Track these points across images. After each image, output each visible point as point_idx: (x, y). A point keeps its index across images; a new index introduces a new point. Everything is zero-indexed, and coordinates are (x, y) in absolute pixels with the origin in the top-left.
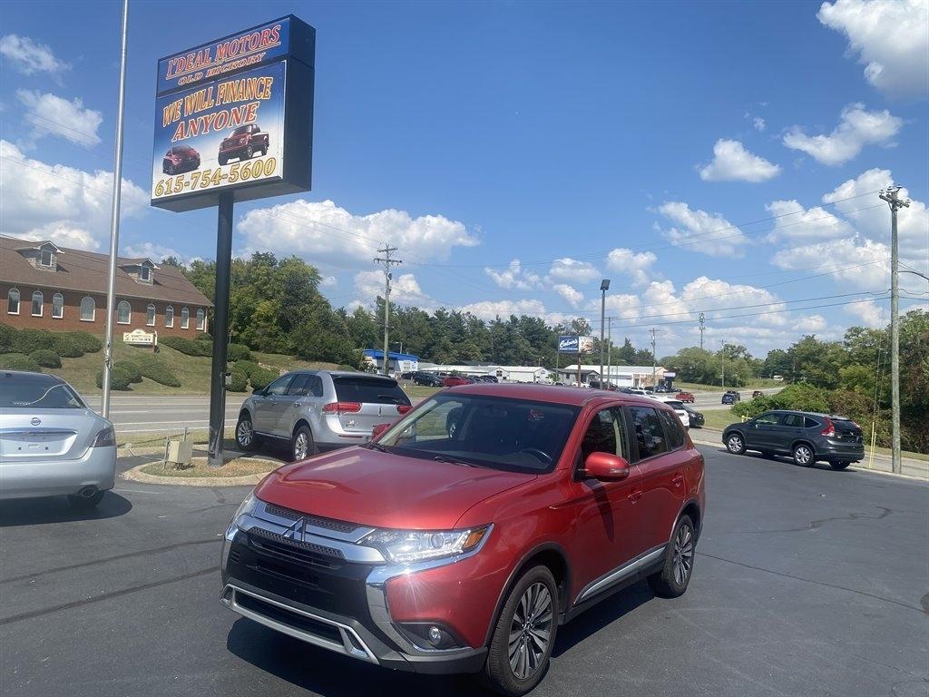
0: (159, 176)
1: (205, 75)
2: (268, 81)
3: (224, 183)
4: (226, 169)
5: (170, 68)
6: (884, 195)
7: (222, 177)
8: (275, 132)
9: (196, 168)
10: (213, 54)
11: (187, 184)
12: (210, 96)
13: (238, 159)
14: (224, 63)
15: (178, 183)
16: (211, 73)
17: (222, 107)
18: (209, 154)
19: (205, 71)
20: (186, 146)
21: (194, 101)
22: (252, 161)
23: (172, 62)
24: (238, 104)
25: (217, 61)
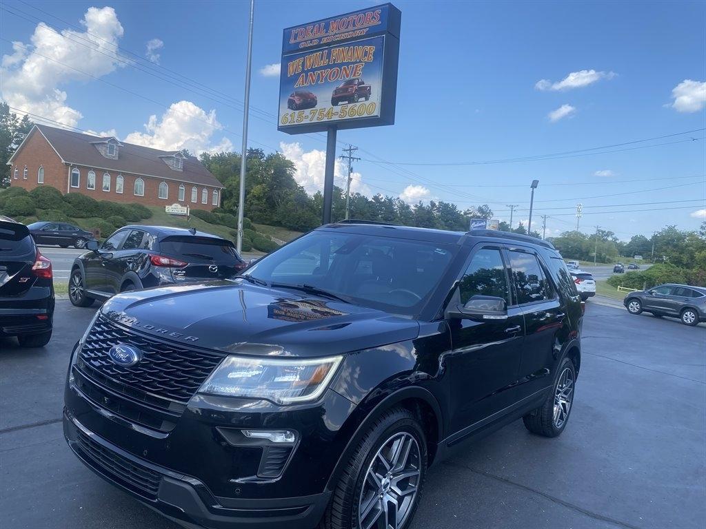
0: (286, 110)
1: (320, 42)
2: (371, 49)
3: (335, 118)
4: (337, 109)
5: (293, 37)
7: (334, 114)
8: (375, 86)
9: (314, 107)
10: (327, 27)
11: (307, 117)
12: (325, 55)
13: (347, 102)
14: (336, 34)
15: (300, 116)
16: (324, 41)
17: (335, 65)
18: (324, 98)
19: (320, 39)
20: (305, 91)
21: (313, 60)
22: (358, 104)
23: (294, 31)
24: (348, 64)
25: (330, 33)
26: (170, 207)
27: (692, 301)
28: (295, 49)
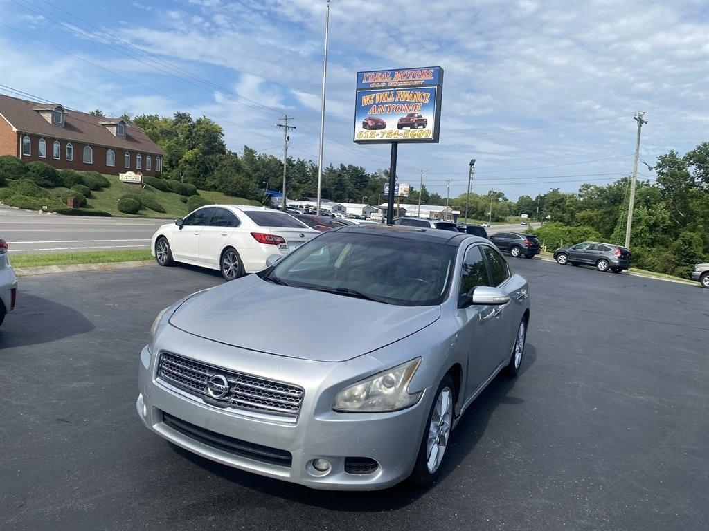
0: (359, 127)
2: (427, 95)
3: (400, 137)
4: (401, 131)
5: (365, 77)
6: (637, 117)
7: (399, 135)
8: (429, 117)
9: (384, 128)
10: (392, 76)
11: (378, 135)
12: (392, 95)
13: (409, 128)
14: (399, 81)
15: (372, 134)
16: (391, 85)
17: (399, 102)
18: (391, 124)
19: (387, 83)
20: (377, 117)
21: (380, 97)
22: (418, 130)
23: (366, 74)
24: (410, 103)
25: (395, 79)
26: (124, 175)
27: (605, 254)
28: (368, 87)
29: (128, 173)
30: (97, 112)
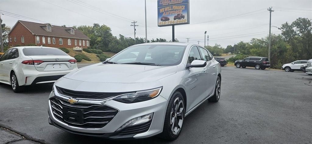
0: (160, 21)
2: (184, 6)
4: (176, 21)
5: (160, 2)
7: (174, 22)
8: (185, 15)
9: (169, 20)
11: (167, 23)
12: (171, 8)
13: (178, 19)
15: (165, 23)
16: (170, 4)
17: (174, 10)
18: (172, 19)
20: (166, 16)
21: (167, 9)
22: (181, 20)
24: (177, 10)
25: (171, 2)
26: (75, 48)
28: (162, 5)
29: (76, 48)
30: (64, 26)
